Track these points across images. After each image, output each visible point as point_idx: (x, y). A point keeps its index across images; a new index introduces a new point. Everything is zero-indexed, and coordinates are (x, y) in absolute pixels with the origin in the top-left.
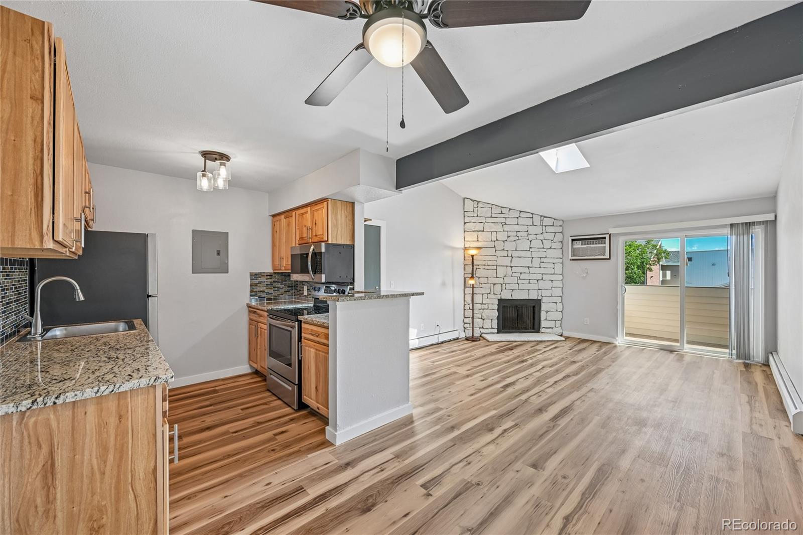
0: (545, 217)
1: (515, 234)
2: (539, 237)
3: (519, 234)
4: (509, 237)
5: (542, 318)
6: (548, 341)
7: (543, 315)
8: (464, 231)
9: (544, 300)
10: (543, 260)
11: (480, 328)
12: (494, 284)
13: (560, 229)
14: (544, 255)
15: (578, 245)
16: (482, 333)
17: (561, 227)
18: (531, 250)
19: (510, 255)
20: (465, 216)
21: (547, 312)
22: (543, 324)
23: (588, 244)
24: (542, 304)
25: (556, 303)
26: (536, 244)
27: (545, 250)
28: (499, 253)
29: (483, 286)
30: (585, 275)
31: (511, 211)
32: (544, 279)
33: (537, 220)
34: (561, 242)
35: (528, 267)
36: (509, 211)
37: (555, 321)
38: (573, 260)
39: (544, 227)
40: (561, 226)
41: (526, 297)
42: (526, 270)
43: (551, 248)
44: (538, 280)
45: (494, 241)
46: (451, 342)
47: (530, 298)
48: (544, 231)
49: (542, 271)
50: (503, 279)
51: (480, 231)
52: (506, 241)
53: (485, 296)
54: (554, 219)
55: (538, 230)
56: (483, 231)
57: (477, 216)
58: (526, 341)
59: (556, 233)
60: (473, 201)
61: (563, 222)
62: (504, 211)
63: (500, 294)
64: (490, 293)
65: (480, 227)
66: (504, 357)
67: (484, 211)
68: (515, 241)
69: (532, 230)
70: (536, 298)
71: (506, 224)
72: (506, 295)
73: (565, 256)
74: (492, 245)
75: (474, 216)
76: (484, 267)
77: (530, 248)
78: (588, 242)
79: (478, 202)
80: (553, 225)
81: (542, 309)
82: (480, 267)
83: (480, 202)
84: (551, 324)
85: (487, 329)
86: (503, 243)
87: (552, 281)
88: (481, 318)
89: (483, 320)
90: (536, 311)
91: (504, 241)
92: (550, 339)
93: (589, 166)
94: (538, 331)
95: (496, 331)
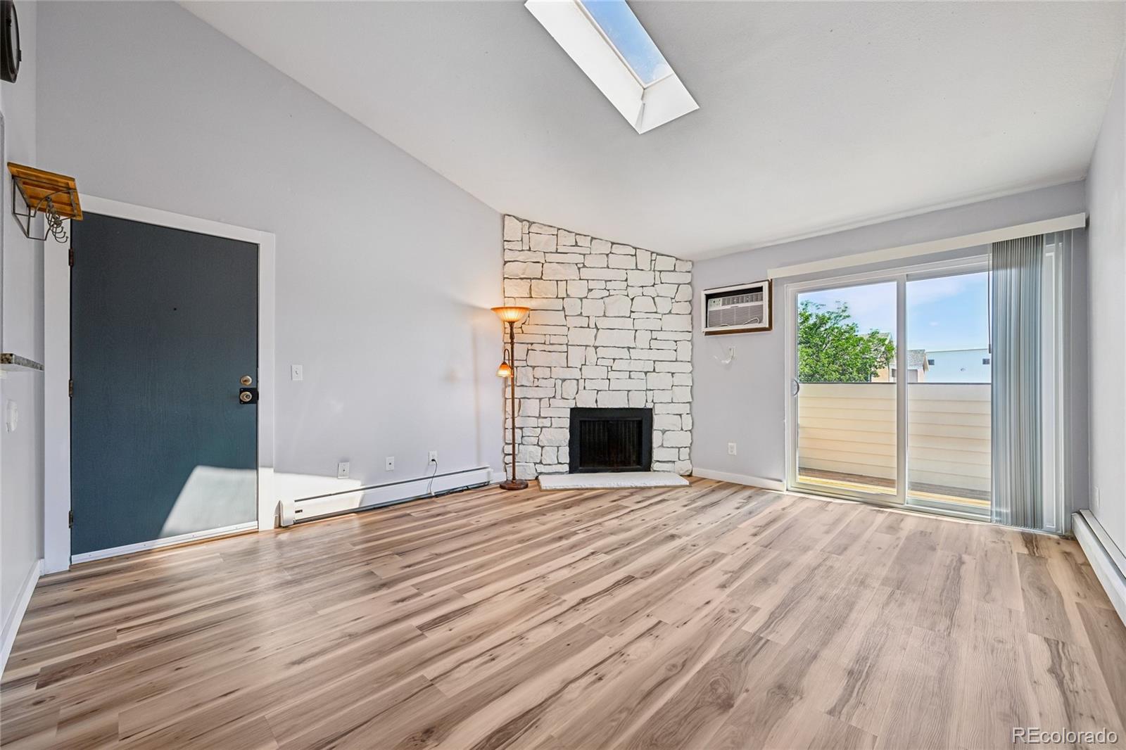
0: (658, 254)
1: (602, 286)
2: (648, 291)
3: (609, 286)
4: (590, 290)
5: (655, 445)
6: (656, 487)
7: (657, 438)
8: (504, 278)
9: (657, 410)
10: (655, 335)
11: (535, 464)
12: (564, 380)
13: (688, 278)
14: (655, 325)
15: (717, 305)
16: (541, 473)
17: (690, 274)
18: (633, 315)
19: (592, 325)
20: (504, 250)
21: (664, 432)
22: (657, 454)
23: (733, 303)
24: (654, 417)
25: (680, 415)
26: (643, 304)
27: (660, 316)
28: (572, 322)
29: (541, 382)
30: (727, 362)
31: (594, 241)
32: (657, 371)
33: (644, 259)
34: (690, 302)
35: (629, 348)
36: (591, 241)
37: (679, 448)
38: (708, 333)
39: (657, 273)
40: (689, 272)
41: (622, 404)
42: (625, 353)
43: (670, 312)
44: (646, 373)
45: (563, 298)
46: (465, 492)
47: (632, 406)
48: (658, 281)
49: (655, 355)
50: (581, 369)
51: (534, 279)
52: (586, 298)
53: (545, 402)
54: (677, 259)
55: (648, 278)
56: (541, 279)
57: (530, 250)
58: (613, 488)
59: (679, 285)
60: (521, 221)
61: (693, 264)
62: (581, 241)
63: (575, 398)
64: (554, 397)
65: (535, 271)
66: (536, 526)
67: (542, 241)
68: (602, 298)
69: (635, 278)
70: (642, 406)
71: (584, 266)
72: (587, 401)
73: (695, 327)
74: (558, 304)
75: (522, 250)
76: (543, 347)
77: (632, 312)
78: (734, 299)
79: (531, 223)
80: (674, 271)
81: (655, 427)
82: (535, 346)
83: (534, 223)
84: (672, 454)
85: (550, 465)
86: (579, 301)
87: (673, 374)
88: (538, 445)
89: (542, 447)
90: (644, 432)
91: (581, 299)
92: (661, 484)
93: (698, 107)
94: (647, 468)
95: (567, 468)
